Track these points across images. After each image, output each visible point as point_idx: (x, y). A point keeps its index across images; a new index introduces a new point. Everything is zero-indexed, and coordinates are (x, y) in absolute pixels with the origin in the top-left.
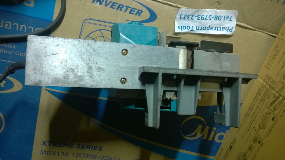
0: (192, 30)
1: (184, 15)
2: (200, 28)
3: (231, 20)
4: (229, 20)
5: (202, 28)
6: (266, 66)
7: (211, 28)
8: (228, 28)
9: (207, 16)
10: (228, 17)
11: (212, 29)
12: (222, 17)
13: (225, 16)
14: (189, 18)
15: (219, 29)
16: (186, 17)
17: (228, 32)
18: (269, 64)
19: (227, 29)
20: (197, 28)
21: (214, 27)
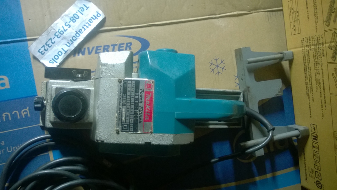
0: (66, 52)
1: (42, 47)
2: (71, 43)
3: (88, 7)
4: (87, 9)
5: (72, 40)
6: (293, 34)
7: (80, 32)
8: (94, 16)
9: (63, 27)
10: (82, 8)
11: (82, 32)
12: (77, 14)
13: (78, 11)
14: (50, 45)
15: (87, 25)
16: (46, 47)
17: (98, 19)
18: (295, 30)
19: (94, 18)
20: (67, 46)
21: (81, 28)
